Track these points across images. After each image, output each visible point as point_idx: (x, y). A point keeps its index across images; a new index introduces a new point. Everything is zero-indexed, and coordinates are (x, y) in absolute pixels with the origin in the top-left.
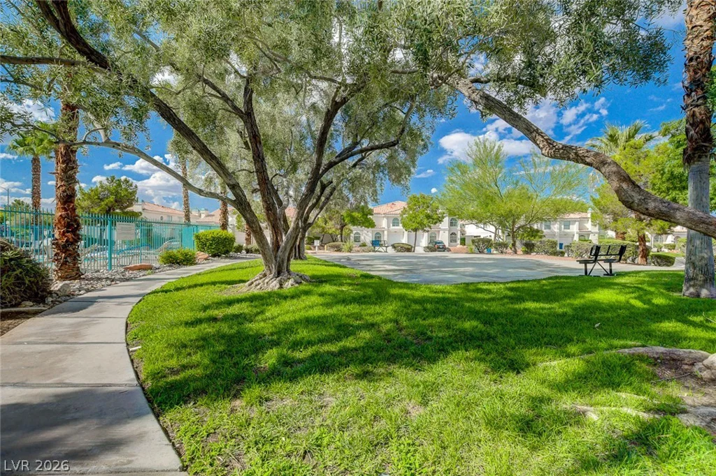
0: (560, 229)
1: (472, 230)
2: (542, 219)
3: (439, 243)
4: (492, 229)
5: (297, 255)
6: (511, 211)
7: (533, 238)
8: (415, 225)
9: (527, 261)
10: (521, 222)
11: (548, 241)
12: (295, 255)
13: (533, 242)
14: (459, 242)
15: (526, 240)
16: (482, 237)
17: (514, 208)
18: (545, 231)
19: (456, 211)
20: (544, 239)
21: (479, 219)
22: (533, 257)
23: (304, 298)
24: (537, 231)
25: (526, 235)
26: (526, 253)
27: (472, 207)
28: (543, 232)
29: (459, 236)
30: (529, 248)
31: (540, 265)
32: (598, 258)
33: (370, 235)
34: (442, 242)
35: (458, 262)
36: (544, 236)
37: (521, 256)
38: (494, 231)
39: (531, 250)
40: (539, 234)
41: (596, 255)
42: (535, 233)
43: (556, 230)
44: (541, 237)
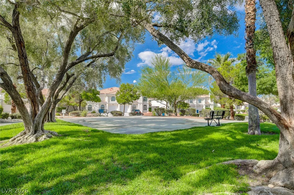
0: (197, 103)
1: (155, 103)
2: (188, 98)
3: (138, 111)
4: (165, 103)
5: (50, 119)
6: (174, 94)
7: (184, 108)
8: (124, 101)
9: (181, 120)
10: (179, 99)
11: (192, 109)
12: (48, 120)
13: (185, 109)
14: (148, 110)
15: (181, 108)
16: (160, 107)
17: (175, 92)
18: (190, 104)
19: (146, 93)
20: (190, 108)
21: (157, 97)
22: (185, 117)
23: (52, 146)
24: (187, 104)
25: (181, 106)
26: (182, 115)
27: (154, 91)
28: (189, 104)
29: (148, 107)
30: (183, 113)
31: (188, 121)
32: (214, 117)
33: (98, 106)
34: (139, 110)
35: (147, 121)
36: (190, 106)
37: (179, 117)
38: (166, 104)
39: (184, 114)
40: (188, 105)
41: (213, 116)
42: (185, 105)
43: (195, 104)
44: (188, 107)
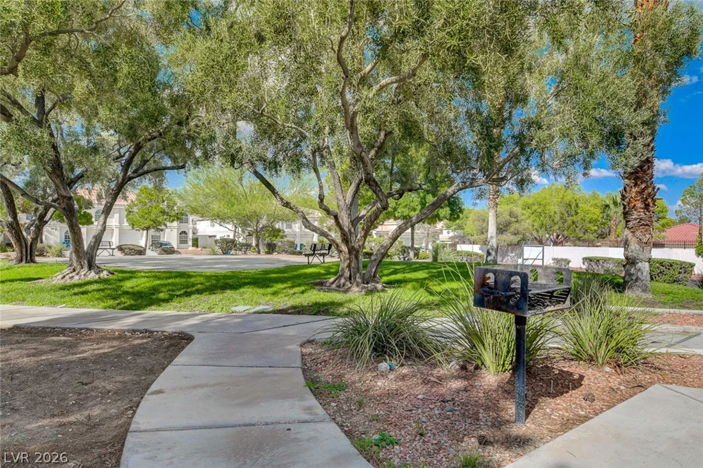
0: (301, 228)
1: (205, 228)
2: (282, 220)
3: (166, 245)
4: (230, 226)
5: (29, 258)
6: (255, 212)
7: (274, 239)
8: (148, 223)
9: (268, 259)
10: (263, 222)
11: (288, 241)
12: (26, 260)
13: (275, 242)
14: (190, 243)
15: (267, 240)
16: (218, 238)
17: (258, 210)
18: (286, 230)
19: (199, 209)
20: (286, 239)
21: (221, 218)
22: (275, 256)
24: (279, 231)
25: (267, 235)
26: (268, 253)
27: (216, 206)
28: (284, 232)
29: (190, 236)
30: (271, 248)
31: (279, 261)
32: (316, 252)
34: (169, 244)
36: (286, 236)
37: (263, 256)
38: (233, 229)
39: (273, 250)
40: (281, 234)
41: (314, 250)
42: (276, 233)
43: (298, 230)
44: (282, 237)
